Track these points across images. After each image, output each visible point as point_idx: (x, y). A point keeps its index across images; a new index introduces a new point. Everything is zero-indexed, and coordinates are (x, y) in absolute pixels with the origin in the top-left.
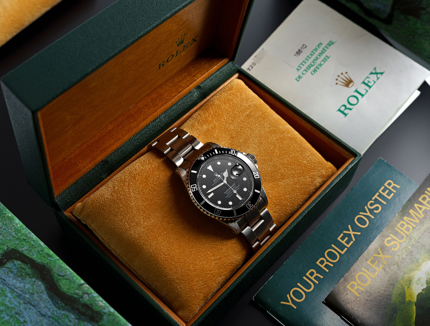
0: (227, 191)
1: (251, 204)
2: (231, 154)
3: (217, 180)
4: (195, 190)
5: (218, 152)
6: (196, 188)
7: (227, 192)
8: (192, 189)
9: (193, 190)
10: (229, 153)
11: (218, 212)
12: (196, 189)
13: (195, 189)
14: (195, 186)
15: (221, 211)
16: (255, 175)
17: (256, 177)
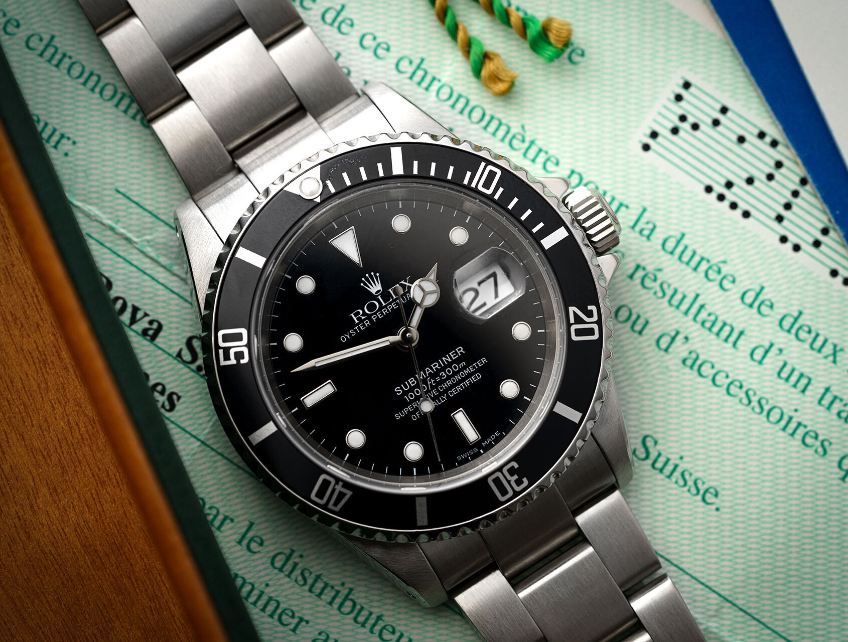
0: (412, 381)
1: (516, 477)
2: (473, 185)
3: (369, 317)
4: (233, 361)
5: (407, 165)
6: (242, 353)
7: (412, 389)
8: (221, 351)
9: (227, 357)
10: (466, 182)
11: (335, 496)
12: (239, 355)
13: (236, 353)
14: (239, 337)
15: (349, 493)
16: (578, 320)
17: (579, 332)
